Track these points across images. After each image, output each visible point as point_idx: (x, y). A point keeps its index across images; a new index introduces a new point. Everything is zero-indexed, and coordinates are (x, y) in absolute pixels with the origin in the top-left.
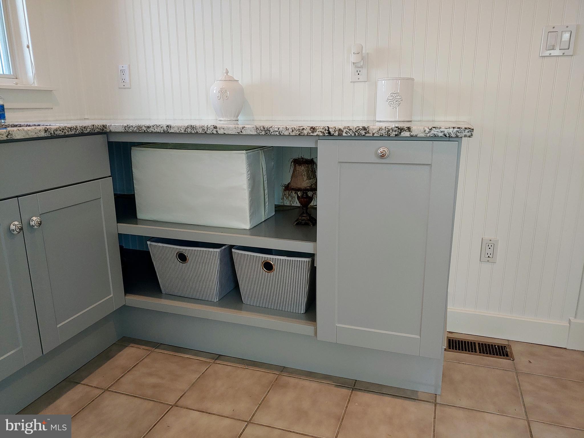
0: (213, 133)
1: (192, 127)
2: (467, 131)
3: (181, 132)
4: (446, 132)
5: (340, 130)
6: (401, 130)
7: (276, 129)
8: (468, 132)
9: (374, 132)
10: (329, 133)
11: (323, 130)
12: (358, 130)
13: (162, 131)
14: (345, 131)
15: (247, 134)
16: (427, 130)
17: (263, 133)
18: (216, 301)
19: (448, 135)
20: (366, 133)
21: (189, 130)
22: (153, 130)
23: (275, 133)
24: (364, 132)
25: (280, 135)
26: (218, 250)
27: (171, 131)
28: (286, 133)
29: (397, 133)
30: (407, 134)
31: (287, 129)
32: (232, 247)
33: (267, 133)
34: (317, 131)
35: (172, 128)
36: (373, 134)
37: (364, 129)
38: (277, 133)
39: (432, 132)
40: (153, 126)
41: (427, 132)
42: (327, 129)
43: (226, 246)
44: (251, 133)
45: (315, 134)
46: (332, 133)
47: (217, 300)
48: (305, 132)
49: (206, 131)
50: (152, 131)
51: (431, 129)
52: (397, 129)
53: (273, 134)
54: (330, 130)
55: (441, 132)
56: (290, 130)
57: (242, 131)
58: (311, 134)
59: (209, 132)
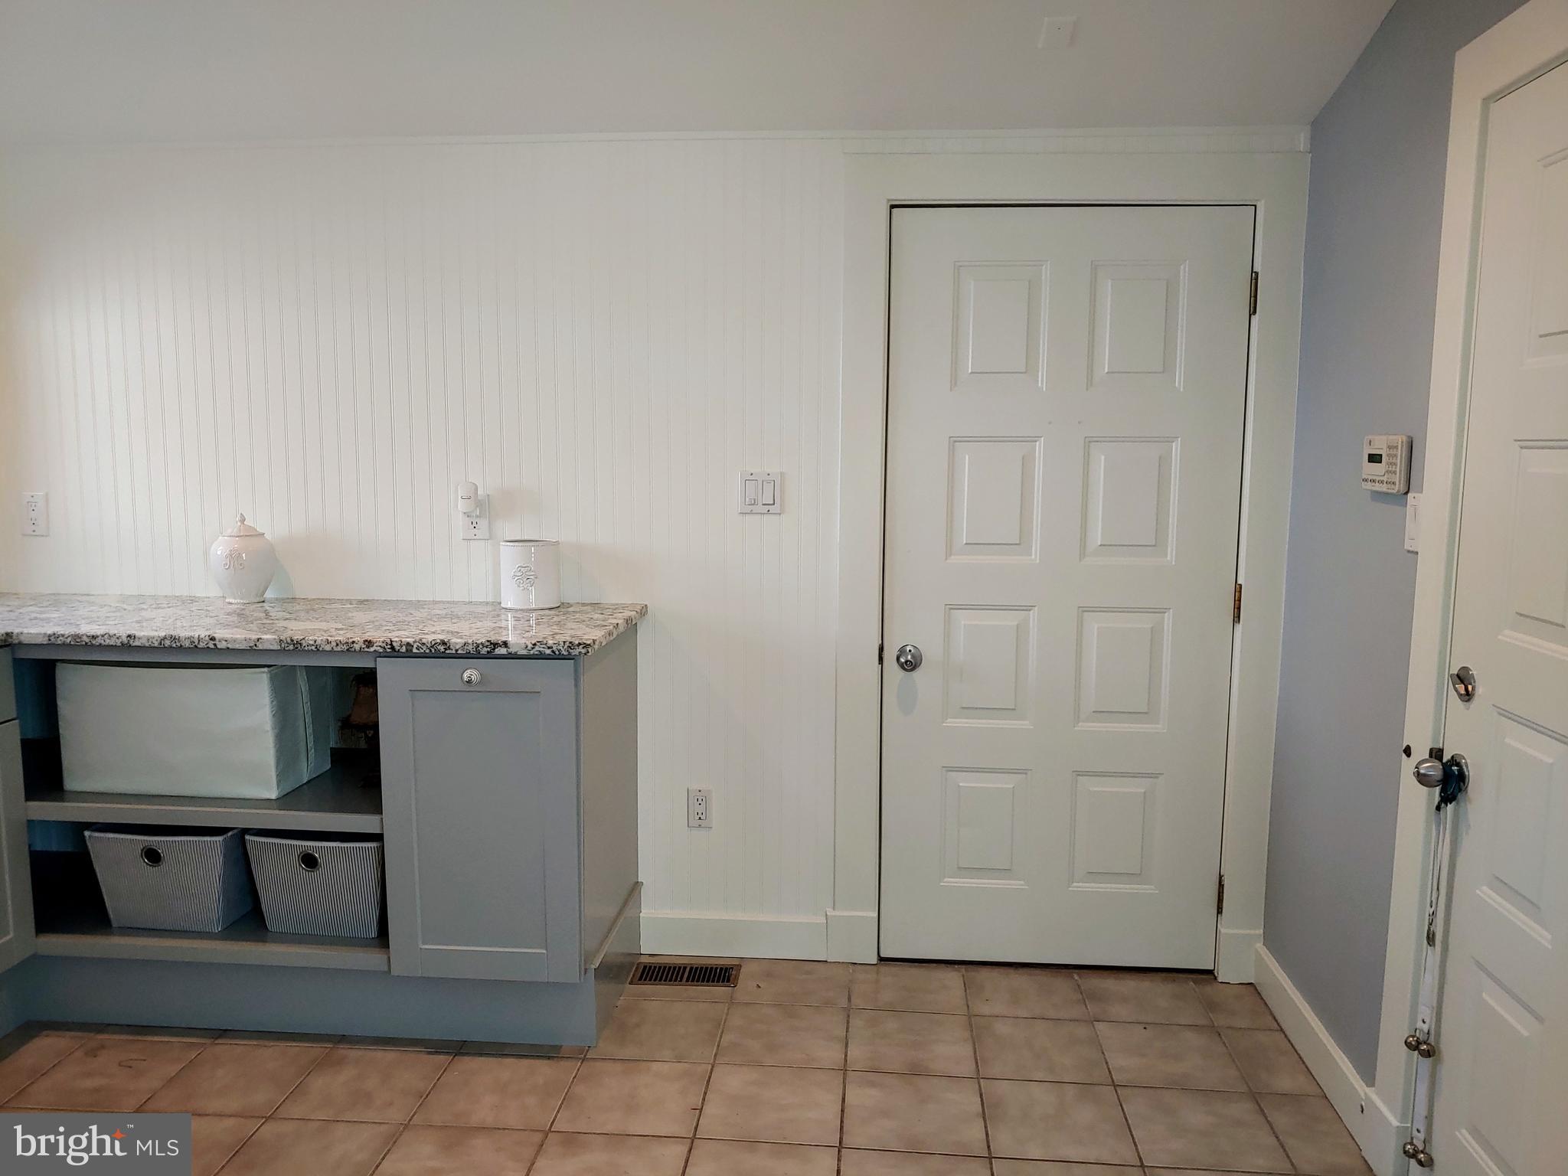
0: (208, 647)
1: (173, 638)
2: (581, 647)
3: (153, 645)
4: (554, 649)
5: (408, 644)
6: (495, 645)
7: (312, 643)
8: (583, 648)
9: (457, 648)
10: (393, 648)
11: (384, 645)
12: (435, 644)
13: (119, 644)
14: (415, 646)
15: (265, 648)
16: (530, 646)
17: (291, 647)
18: (217, 931)
19: (557, 653)
20: (446, 649)
21: (167, 643)
22: (102, 641)
23: (310, 648)
24: (443, 647)
25: (318, 650)
26: (220, 838)
27: (134, 644)
28: (328, 648)
29: (489, 649)
30: (502, 651)
31: (329, 642)
32: (246, 831)
33: (297, 648)
34: (375, 645)
35: (136, 639)
36: (457, 650)
37: (444, 643)
38: (313, 648)
39: (537, 648)
40: (103, 636)
41: (529, 648)
42: (389, 642)
43: (235, 831)
44: (272, 648)
45: (372, 649)
46: (397, 648)
47: (220, 929)
48: (357, 647)
49: (196, 643)
50: (101, 644)
51: (535, 644)
52: (489, 644)
53: (306, 649)
54: (394, 644)
55: (549, 648)
56: (334, 644)
57: (257, 644)
58: (366, 650)
59: (202, 645)
